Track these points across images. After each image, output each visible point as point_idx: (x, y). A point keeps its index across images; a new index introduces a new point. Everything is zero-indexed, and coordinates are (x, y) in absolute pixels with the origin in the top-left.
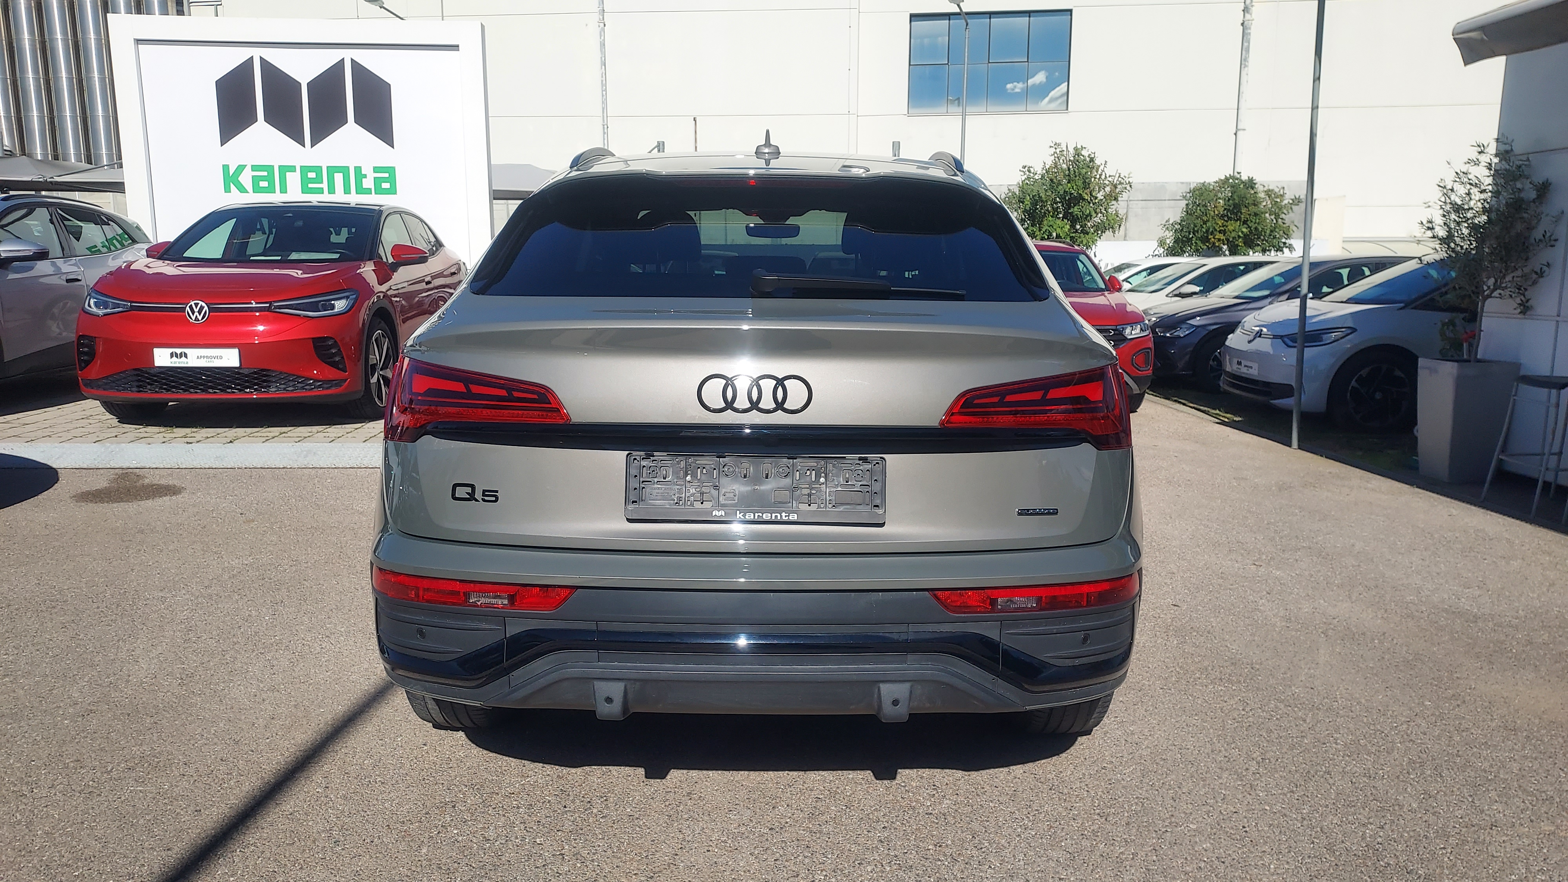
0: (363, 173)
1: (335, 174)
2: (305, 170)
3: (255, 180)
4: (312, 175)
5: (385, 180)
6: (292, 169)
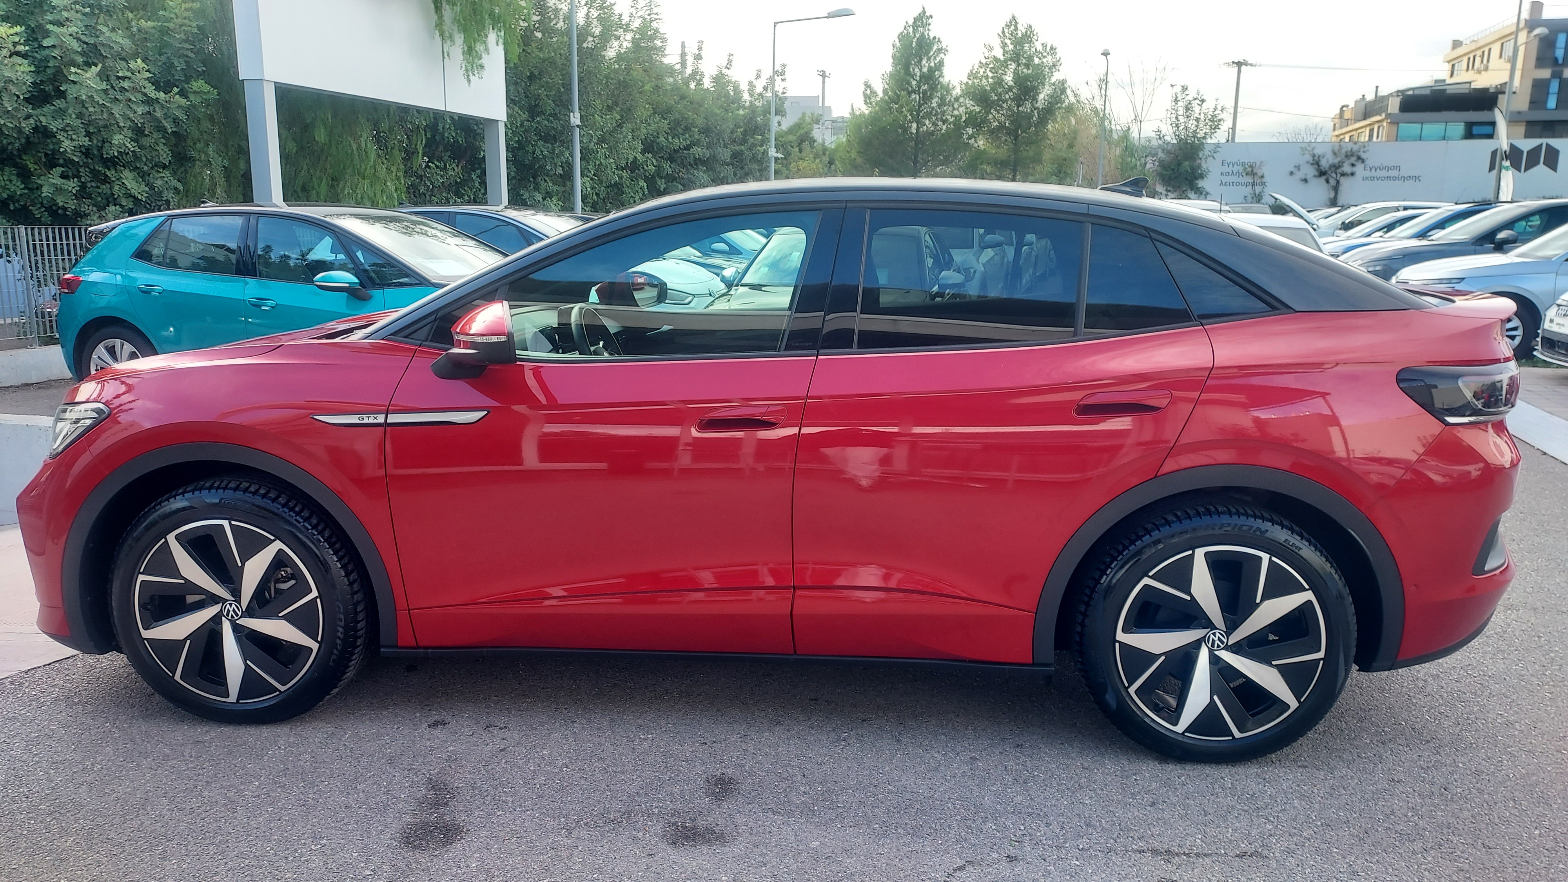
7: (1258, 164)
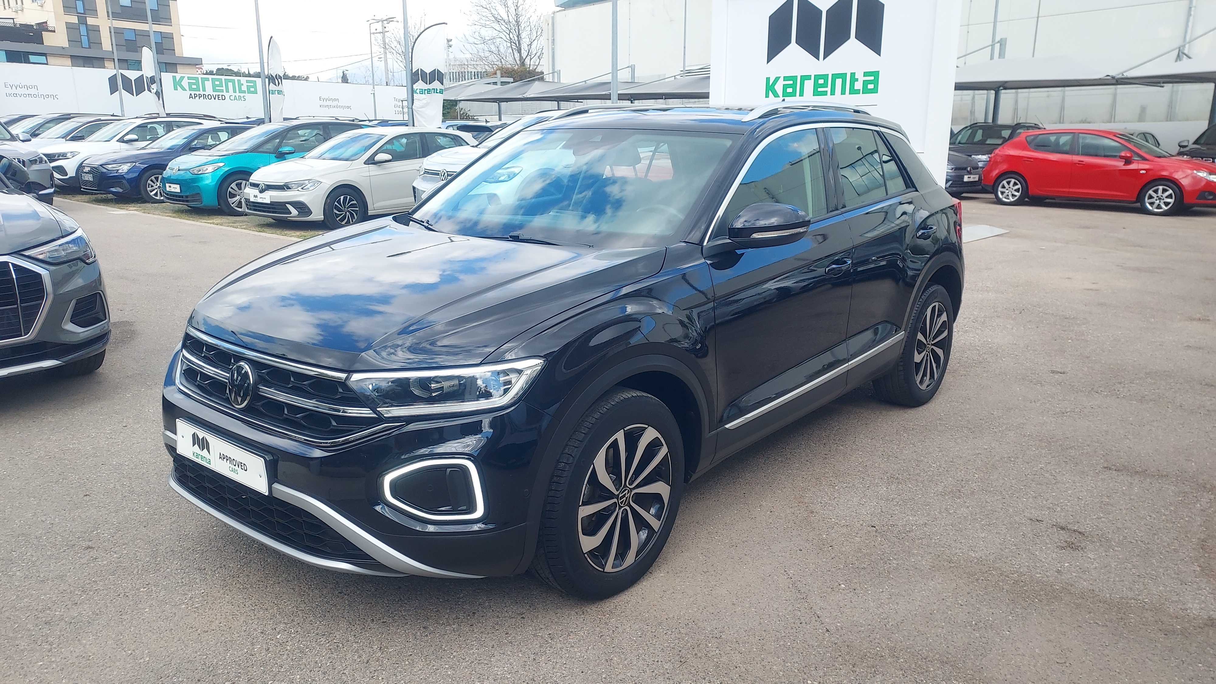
0: (856, 77)
1: (837, 80)
2: (817, 77)
3: (785, 87)
4: (821, 81)
5: (870, 82)
6: (808, 77)
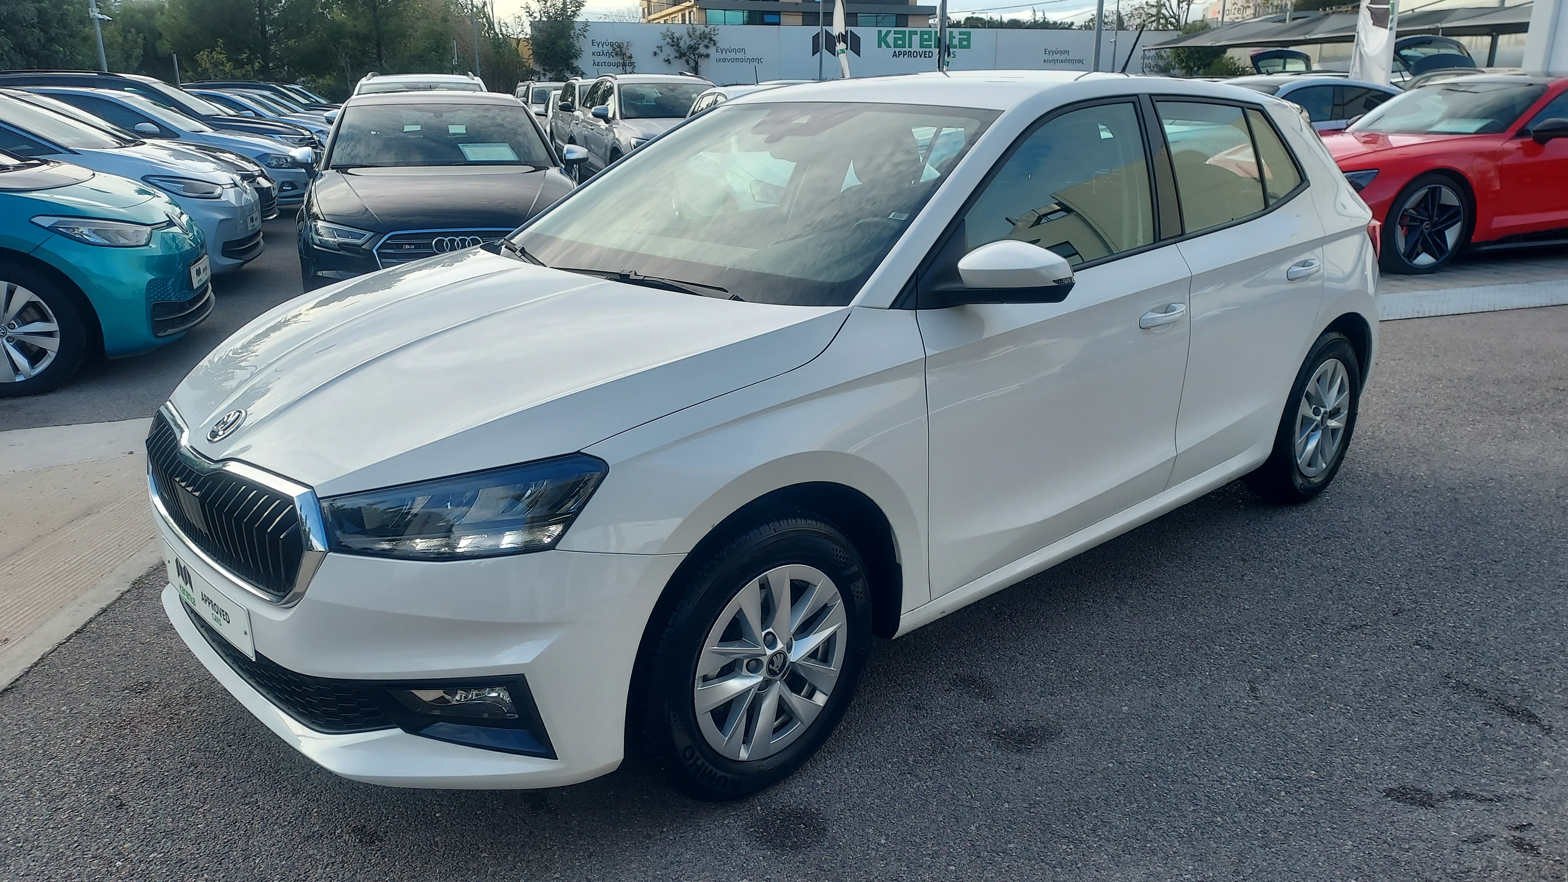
7: (625, 44)
